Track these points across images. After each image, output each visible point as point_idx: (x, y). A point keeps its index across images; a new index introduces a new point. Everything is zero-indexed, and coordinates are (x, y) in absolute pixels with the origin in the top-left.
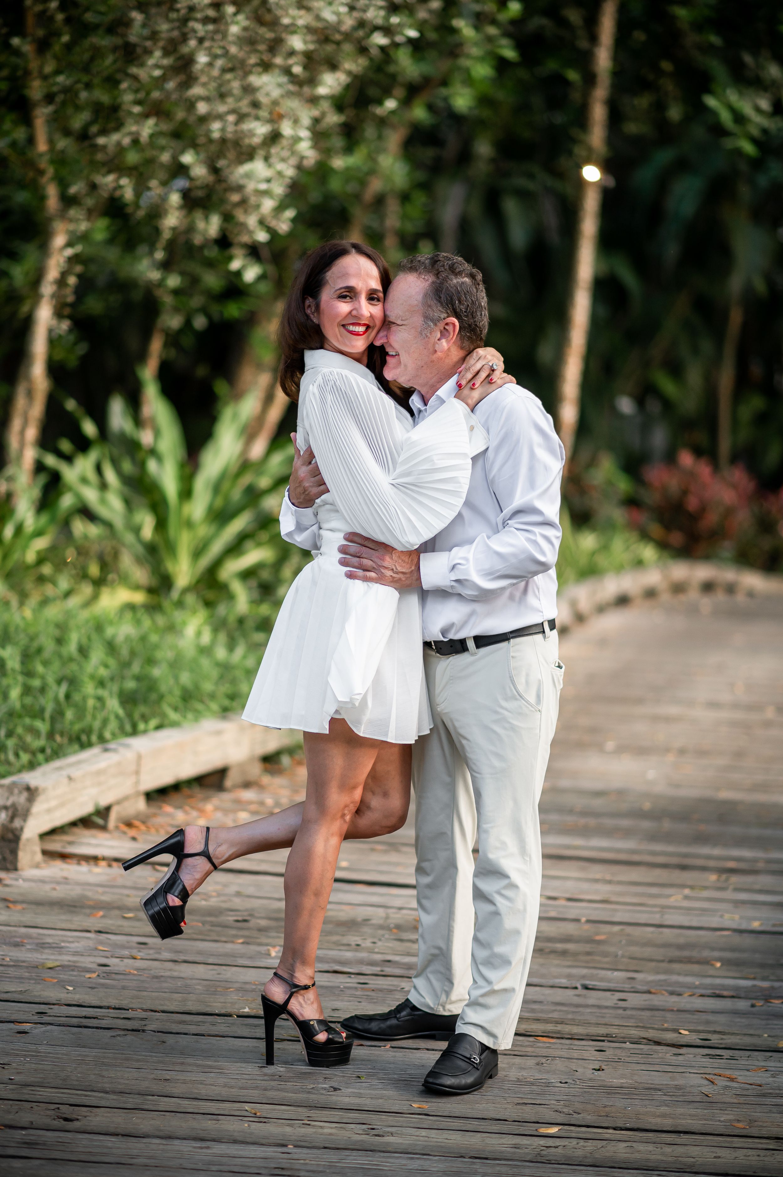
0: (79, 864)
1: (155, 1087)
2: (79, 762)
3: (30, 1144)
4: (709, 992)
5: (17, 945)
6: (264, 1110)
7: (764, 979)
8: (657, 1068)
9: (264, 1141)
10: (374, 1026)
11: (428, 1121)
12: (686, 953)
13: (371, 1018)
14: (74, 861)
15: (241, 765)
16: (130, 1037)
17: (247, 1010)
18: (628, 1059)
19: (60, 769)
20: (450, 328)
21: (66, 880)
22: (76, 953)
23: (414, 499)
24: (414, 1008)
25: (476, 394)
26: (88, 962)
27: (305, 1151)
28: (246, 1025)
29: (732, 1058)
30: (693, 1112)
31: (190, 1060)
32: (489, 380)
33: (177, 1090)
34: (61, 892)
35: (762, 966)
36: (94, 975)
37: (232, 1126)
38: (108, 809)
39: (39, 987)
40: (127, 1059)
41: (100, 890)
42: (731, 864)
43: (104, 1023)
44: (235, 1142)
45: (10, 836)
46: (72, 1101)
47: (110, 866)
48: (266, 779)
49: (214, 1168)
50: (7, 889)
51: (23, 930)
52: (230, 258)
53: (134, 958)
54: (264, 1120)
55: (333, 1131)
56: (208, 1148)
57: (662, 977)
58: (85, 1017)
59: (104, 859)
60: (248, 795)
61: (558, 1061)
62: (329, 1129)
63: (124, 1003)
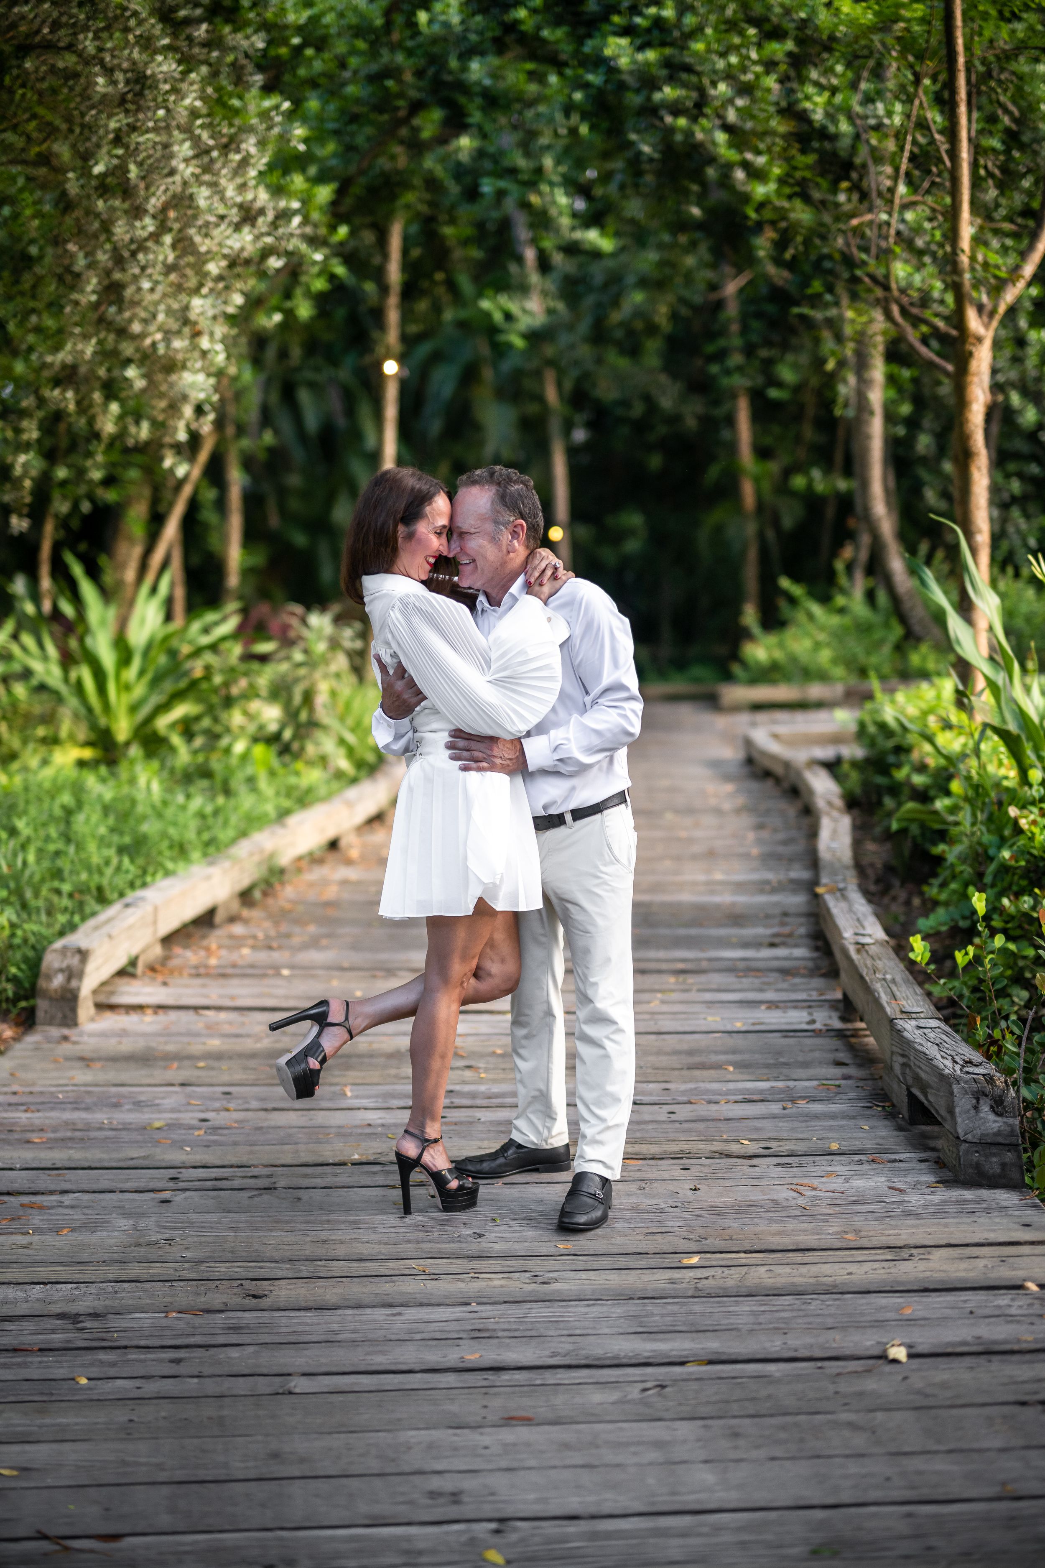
0: (127, 1013)
1: (320, 1251)
2: (109, 921)
3: (236, 1329)
4: (740, 1098)
5: (116, 1106)
6: (430, 1265)
7: (776, 1079)
8: (743, 1182)
9: (448, 1301)
10: (486, 1166)
11: (580, 1263)
12: (697, 1059)
13: (481, 1159)
14: (122, 1011)
15: (226, 903)
16: (266, 1197)
17: (356, 1157)
18: (714, 1176)
19: (97, 928)
20: (519, 530)
21: (123, 1033)
22: (173, 1110)
23: (514, 691)
24: (520, 1146)
25: (546, 589)
26: (190, 1117)
27: (489, 1307)
28: (366, 1173)
29: (800, 1166)
30: (801, 1226)
31: (333, 1217)
32: (554, 577)
33: (341, 1252)
34: (127, 1046)
35: (767, 1066)
36: (202, 1132)
37: (411, 1287)
38: (136, 958)
39: (158, 1150)
40: (277, 1222)
41: (162, 1039)
42: (680, 966)
43: (237, 1183)
44: (422, 1305)
45: (69, 996)
46: (251, 1275)
47: (155, 1013)
48: (246, 913)
49: (418, 1336)
50: (77, 1047)
51: (114, 1090)
52: (161, 459)
53: (227, 1110)
54: (435, 1277)
55: (502, 1282)
56: (399, 1314)
57: (692, 1086)
58: (216, 1179)
59: (148, 1007)
60: (238, 929)
61: (655, 1185)
62: (498, 1281)
63: (244, 1160)
